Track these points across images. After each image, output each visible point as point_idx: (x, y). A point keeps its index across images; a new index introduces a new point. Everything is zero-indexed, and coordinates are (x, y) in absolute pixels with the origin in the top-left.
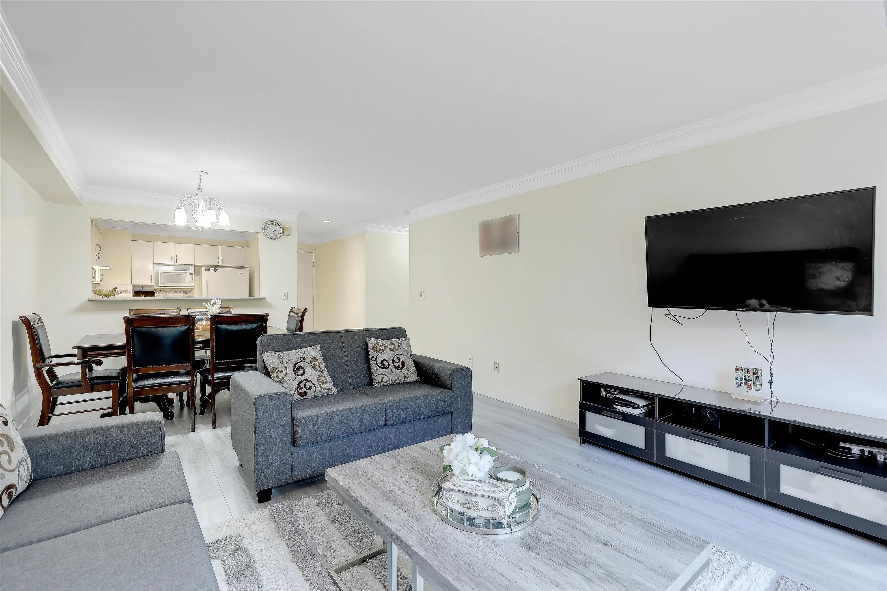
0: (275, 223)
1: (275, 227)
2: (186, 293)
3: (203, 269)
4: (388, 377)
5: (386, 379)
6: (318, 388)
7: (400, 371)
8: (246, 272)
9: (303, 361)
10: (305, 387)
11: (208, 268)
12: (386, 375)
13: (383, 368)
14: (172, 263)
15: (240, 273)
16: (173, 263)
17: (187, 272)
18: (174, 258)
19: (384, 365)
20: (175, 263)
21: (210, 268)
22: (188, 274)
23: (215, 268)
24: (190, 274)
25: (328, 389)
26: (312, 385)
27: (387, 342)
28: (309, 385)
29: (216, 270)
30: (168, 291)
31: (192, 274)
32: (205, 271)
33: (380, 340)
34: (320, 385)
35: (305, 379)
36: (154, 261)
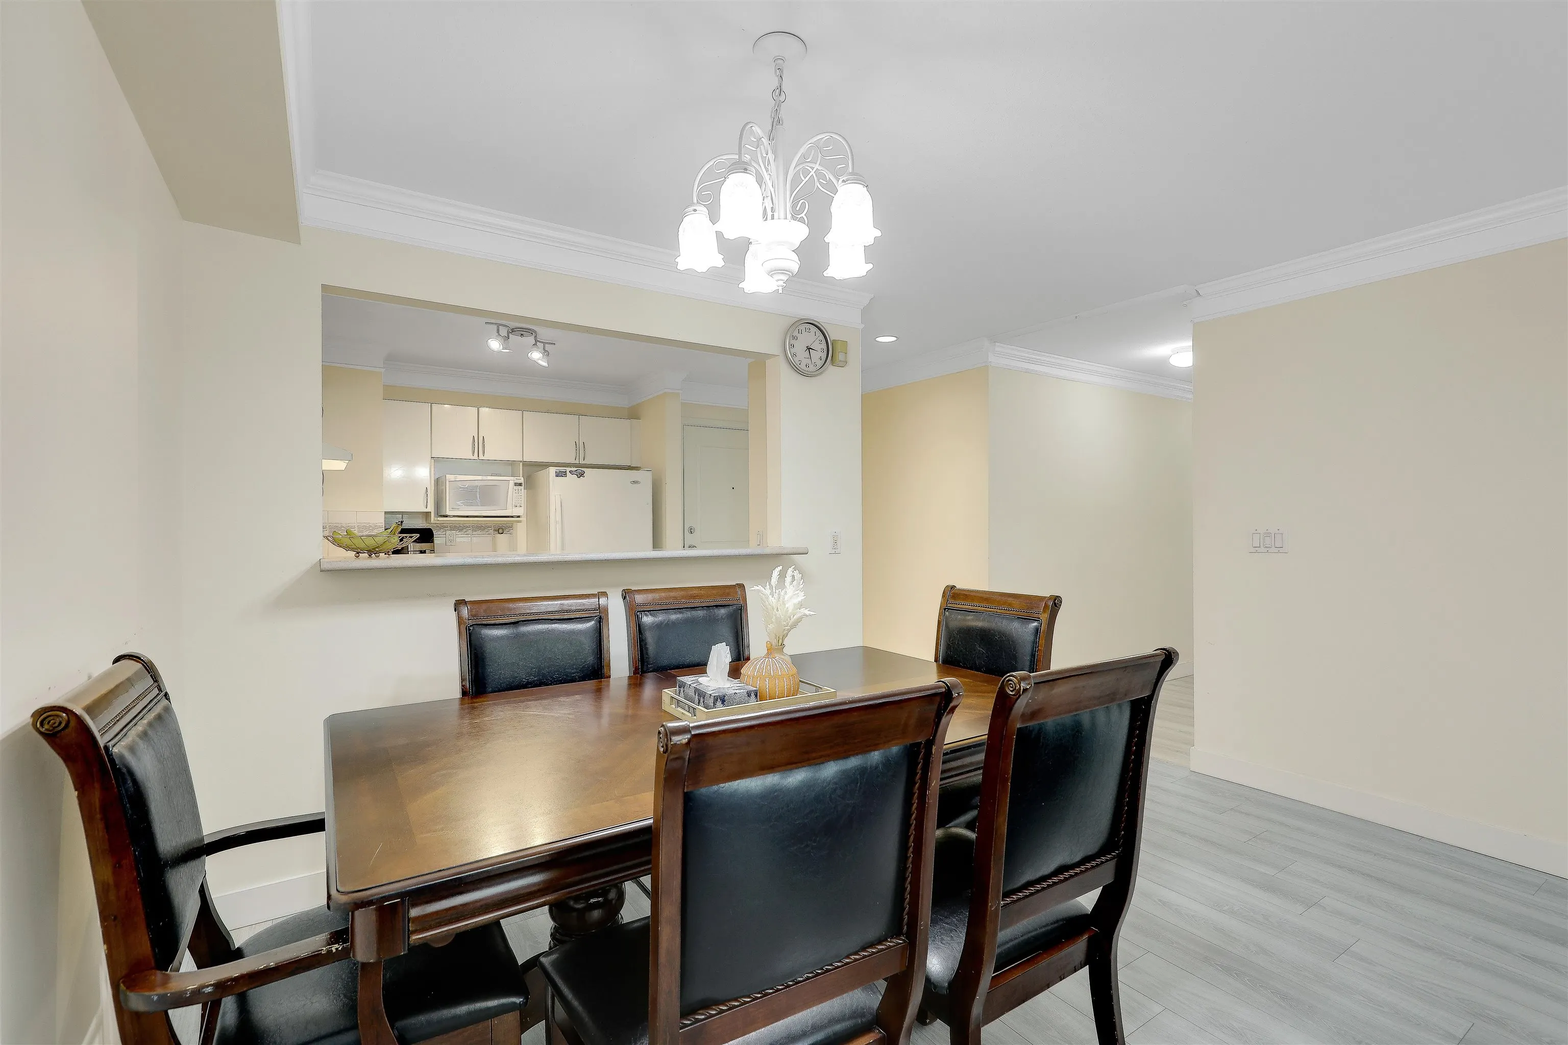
0: (813, 329)
1: (811, 337)
2: (499, 532)
3: (552, 470)
8: (645, 478)
11: (562, 469)
14: (472, 457)
15: (635, 482)
16: (476, 457)
17: (508, 478)
18: (478, 444)
20: (481, 457)
21: (568, 469)
22: (512, 484)
23: (579, 470)
24: (516, 484)
29: (581, 475)
31: (520, 485)
32: (557, 476)
36: (433, 452)
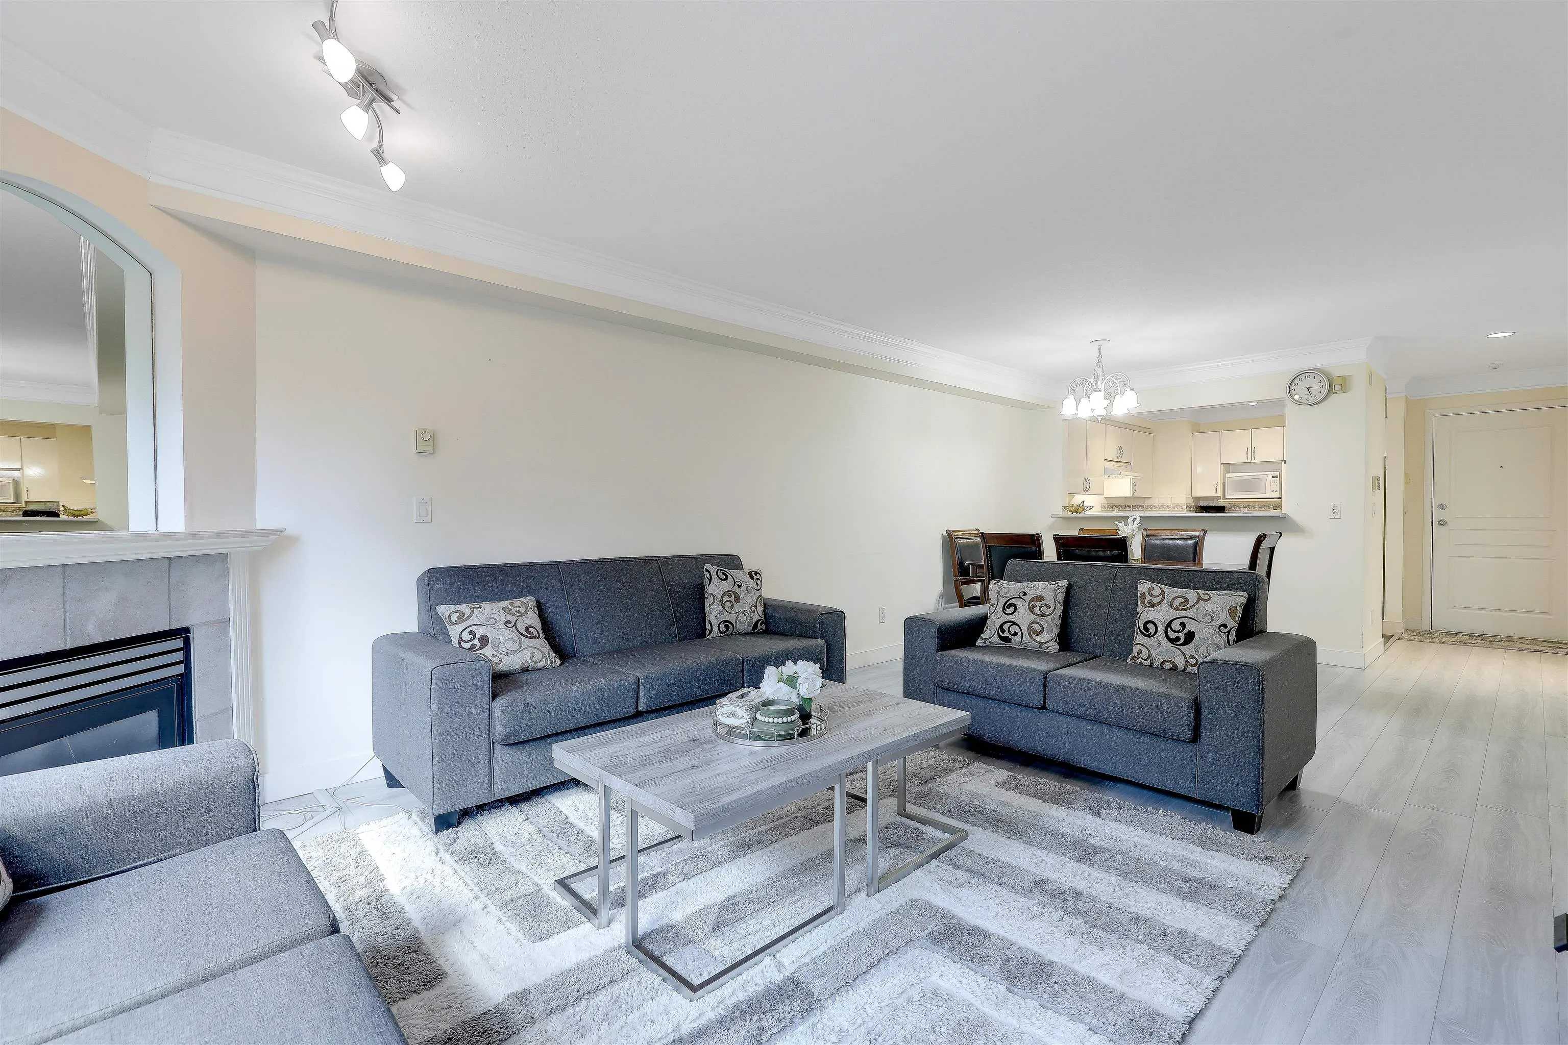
2: (1275, 508)
4: (1149, 651)
5: (1145, 654)
6: (1026, 638)
7: (1177, 648)
9: (1022, 598)
10: (1009, 631)
12: (1147, 649)
13: (1145, 635)
14: (1247, 461)
16: (1249, 460)
17: (1267, 473)
18: (1251, 452)
19: (1147, 629)
20: (1253, 460)
22: (1270, 476)
24: (1273, 477)
25: (1042, 644)
26: (1018, 630)
27: (1172, 592)
28: (1014, 629)
30: (1249, 506)
33: (1158, 585)
34: (1029, 633)
35: (1011, 620)
